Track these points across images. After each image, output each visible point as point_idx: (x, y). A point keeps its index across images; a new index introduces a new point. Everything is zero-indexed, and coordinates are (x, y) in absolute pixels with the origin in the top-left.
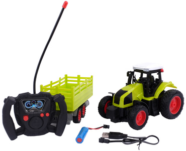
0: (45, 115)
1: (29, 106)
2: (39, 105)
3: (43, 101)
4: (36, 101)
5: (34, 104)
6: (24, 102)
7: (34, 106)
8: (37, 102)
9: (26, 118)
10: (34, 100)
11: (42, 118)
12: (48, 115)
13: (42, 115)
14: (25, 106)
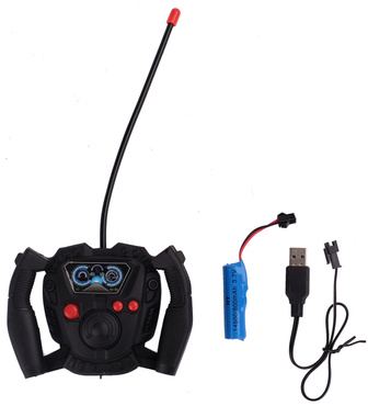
0: (126, 306)
1: (82, 279)
2: (112, 278)
3: (124, 269)
4: (104, 266)
5: (98, 274)
6: (71, 268)
7: (97, 281)
8: (106, 271)
9: (71, 312)
10: (97, 264)
11: (115, 314)
12: (134, 306)
13: (118, 306)
14: (73, 281)
